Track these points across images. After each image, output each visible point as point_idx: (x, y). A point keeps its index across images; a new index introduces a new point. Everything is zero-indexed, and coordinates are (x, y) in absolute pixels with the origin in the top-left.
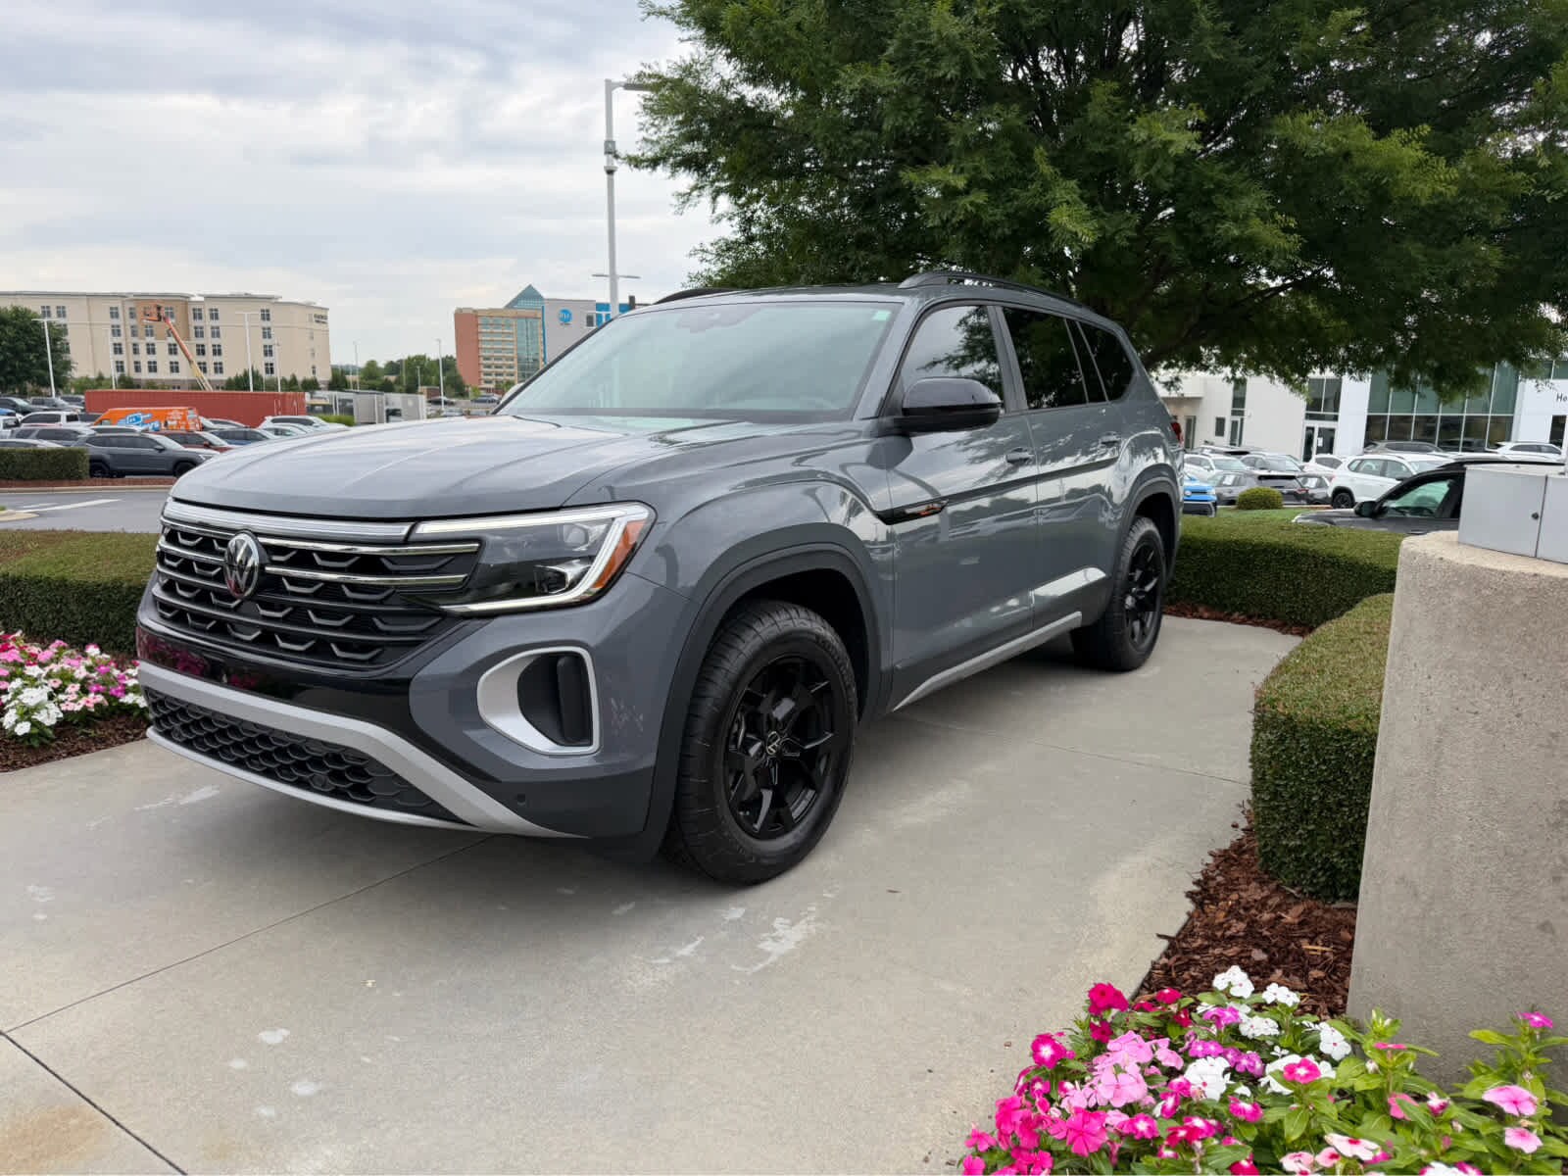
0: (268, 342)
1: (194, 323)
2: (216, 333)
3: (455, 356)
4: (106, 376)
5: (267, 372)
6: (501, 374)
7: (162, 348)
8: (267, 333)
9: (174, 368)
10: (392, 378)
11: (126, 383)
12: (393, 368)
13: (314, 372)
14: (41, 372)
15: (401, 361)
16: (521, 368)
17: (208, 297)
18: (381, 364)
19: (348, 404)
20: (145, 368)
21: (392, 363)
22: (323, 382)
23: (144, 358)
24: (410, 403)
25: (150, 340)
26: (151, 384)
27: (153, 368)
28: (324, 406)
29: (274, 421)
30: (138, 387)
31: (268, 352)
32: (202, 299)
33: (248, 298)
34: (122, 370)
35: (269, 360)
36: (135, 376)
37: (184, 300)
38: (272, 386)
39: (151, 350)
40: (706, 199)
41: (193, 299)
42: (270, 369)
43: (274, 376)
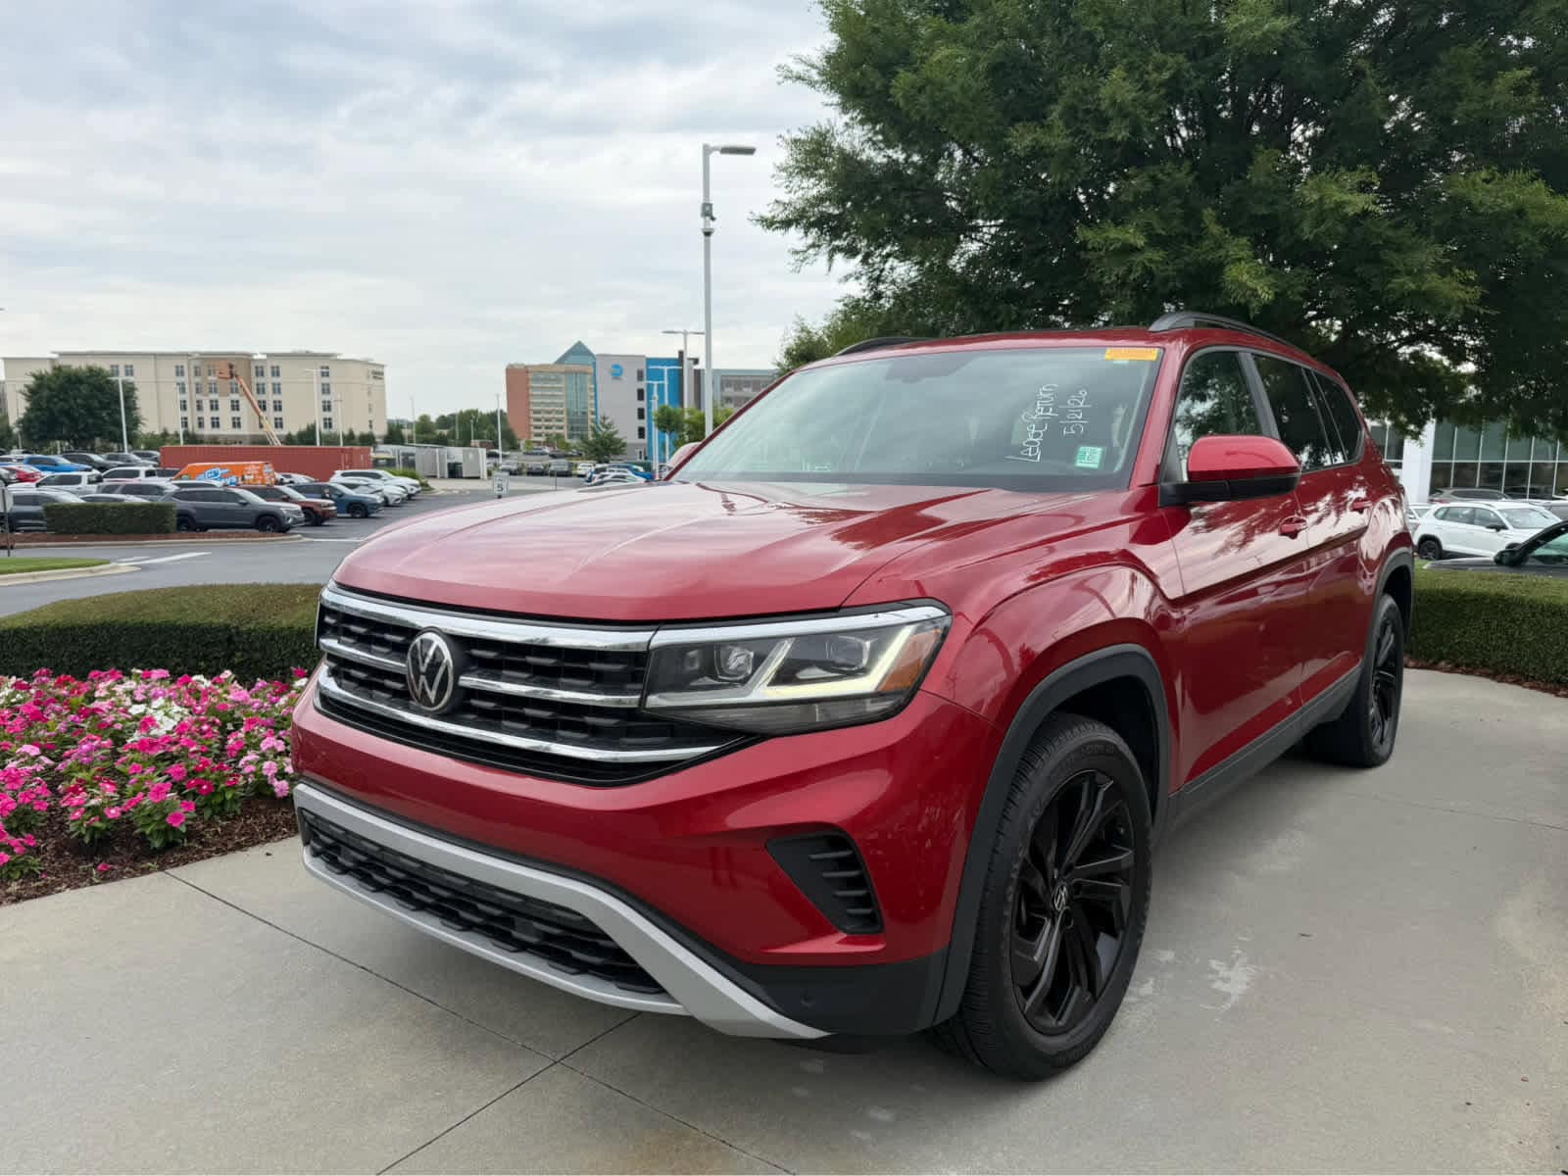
0: (327, 398)
1: (255, 380)
2: (277, 389)
3: (505, 410)
4: (171, 432)
5: (325, 426)
6: (551, 428)
7: (225, 404)
8: (326, 390)
9: (236, 423)
10: (445, 432)
11: (191, 438)
12: (444, 422)
13: (371, 426)
14: (112, 428)
15: (453, 415)
16: (570, 421)
17: (269, 355)
18: (433, 419)
19: (410, 458)
20: (208, 423)
21: (443, 417)
22: (380, 437)
23: (207, 414)
24: (471, 456)
25: (213, 396)
26: (214, 440)
27: (216, 423)
28: (388, 460)
29: (344, 475)
30: (202, 442)
31: (327, 407)
32: (264, 357)
33: (308, 355)
34: (187, 426)
35: (328, 415)
36: (198, 431)
37: (247, 358)
38: (330, 440)
39: (214, 406)
40: (823, 258)
41: (255, 357)
42: (328, 423)
43: (333, 431)
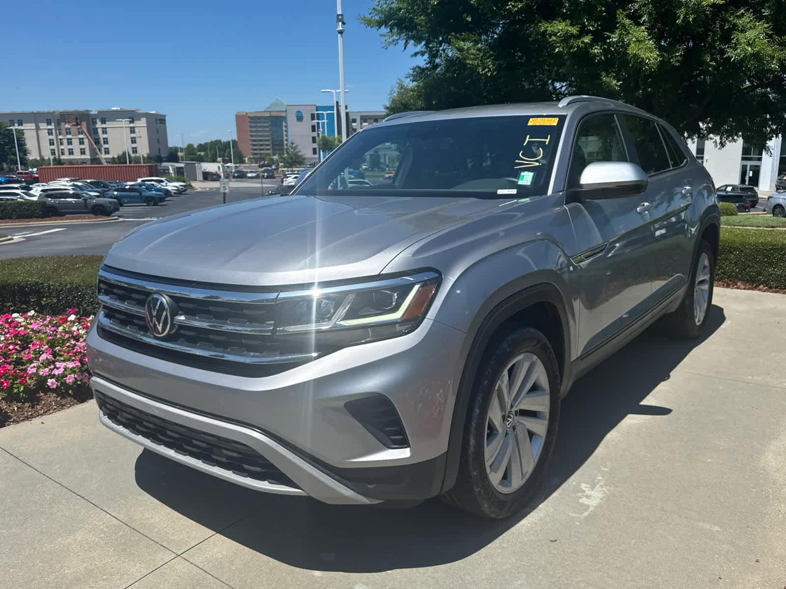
0: (133, 135)
1: (93, 127)
2: (105, 131)
3: (237, 140)
4: (46, 158)
5: (133, 153)
6: (263, 150)
7: (75, 142)
8: (132, 131)
9: (83, 152)
10: (202, 154)
11: (58, 162)
12: (202, 147)
13: (159, 152)
14: (12, 157)
15: (206, 144)
16: (273, 145)
17: (99, 112)
18: (195, 146)
20: (66, 152)
21: (201, 144)
22: (164, 157)
23: (65, 147)
25: (69, 136)
26: (71, 162)
27: (71, 152)
30: (64, 164)
31: (134, 141)
32: (96, 113)
33: (122, 112)
34: (55, 154)
35: (134, 145)
36: (63, 157)
37: (86, 114)
38: (137, 160)
39: (70, 142)
41: (92, 113)
42: (135, 150)
43: (137, 155)
